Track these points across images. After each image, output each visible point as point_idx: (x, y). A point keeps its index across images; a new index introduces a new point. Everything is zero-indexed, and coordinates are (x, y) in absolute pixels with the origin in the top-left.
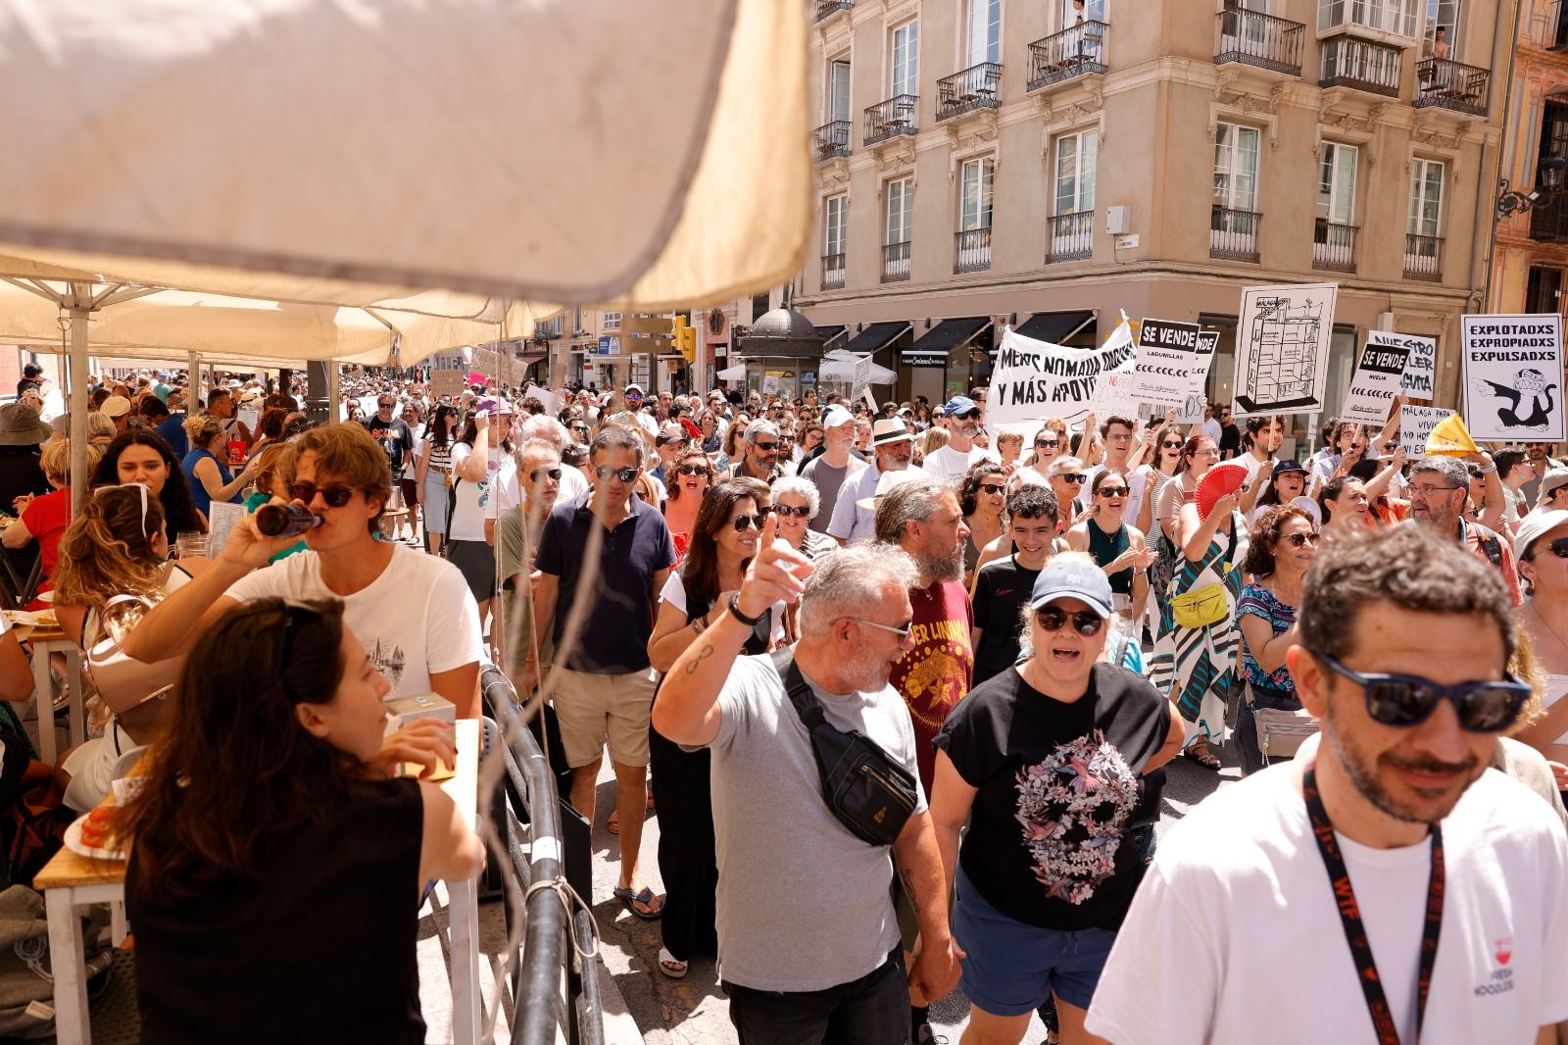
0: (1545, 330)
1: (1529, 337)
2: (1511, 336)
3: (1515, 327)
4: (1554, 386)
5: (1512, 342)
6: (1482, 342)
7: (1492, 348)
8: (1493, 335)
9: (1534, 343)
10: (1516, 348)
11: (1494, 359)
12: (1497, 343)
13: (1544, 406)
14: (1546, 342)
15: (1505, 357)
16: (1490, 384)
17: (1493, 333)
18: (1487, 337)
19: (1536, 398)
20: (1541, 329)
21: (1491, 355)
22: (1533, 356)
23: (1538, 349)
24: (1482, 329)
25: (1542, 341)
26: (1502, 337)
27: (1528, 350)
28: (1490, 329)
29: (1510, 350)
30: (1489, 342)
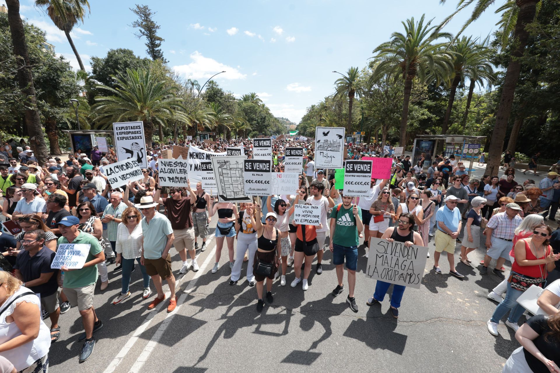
0: (138, 127)
1: (133, 130)
2: (128, 130)
3: (129, 127)
4: (142, 149)
5: (129, 133)
6: (120, 133)
7: (123, 135)
9: (135, 133)
10: (130, 135)
11: (124, 139)
12: (124, 133)
13: (141, 156)
14: (139, 132)
15: (127, 138)
16: (124, 149)
17: (123, 129)
18: (121, 131)
19: (138, 153)
20: (137, 127)
21: (123, 138)
22: (135, 138)
23: (137, 135)
24: (119, 128)
25: (138, 132)
26: (126, 131)
27: (134, 135)
28: (122, 128)
29: (129, 135)
30: (122, 133)
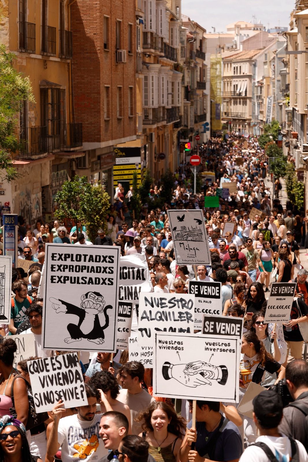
0: (108, 259)
1: (95, 264)
2: (82, 263)
3: (85, 256)
4: (110, 307)
5: (83, 268)
6: (59, 267)
7: (67, 273)
8: (69, 262)
9: (98, 270)
10: (85, 274)
11: (68, 282)
12: (71, 268)
13: (102, 323)
14: (108, 270)
15: (75, 281)
16: (63, 303)
17: (69, 260)
18: (63, 263)
19: (97, 316)
20: (105, 258)
21: (66, 279)
22: (97, 281)
23: (101, 275)
24: (61, 256)
25: (105, 269)
26: (75, 263)
27: (93, 275)
28: (67, 256)
29: (80, 275)
30: (65, 267)
